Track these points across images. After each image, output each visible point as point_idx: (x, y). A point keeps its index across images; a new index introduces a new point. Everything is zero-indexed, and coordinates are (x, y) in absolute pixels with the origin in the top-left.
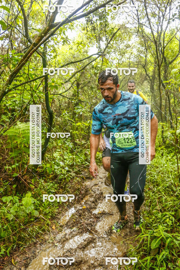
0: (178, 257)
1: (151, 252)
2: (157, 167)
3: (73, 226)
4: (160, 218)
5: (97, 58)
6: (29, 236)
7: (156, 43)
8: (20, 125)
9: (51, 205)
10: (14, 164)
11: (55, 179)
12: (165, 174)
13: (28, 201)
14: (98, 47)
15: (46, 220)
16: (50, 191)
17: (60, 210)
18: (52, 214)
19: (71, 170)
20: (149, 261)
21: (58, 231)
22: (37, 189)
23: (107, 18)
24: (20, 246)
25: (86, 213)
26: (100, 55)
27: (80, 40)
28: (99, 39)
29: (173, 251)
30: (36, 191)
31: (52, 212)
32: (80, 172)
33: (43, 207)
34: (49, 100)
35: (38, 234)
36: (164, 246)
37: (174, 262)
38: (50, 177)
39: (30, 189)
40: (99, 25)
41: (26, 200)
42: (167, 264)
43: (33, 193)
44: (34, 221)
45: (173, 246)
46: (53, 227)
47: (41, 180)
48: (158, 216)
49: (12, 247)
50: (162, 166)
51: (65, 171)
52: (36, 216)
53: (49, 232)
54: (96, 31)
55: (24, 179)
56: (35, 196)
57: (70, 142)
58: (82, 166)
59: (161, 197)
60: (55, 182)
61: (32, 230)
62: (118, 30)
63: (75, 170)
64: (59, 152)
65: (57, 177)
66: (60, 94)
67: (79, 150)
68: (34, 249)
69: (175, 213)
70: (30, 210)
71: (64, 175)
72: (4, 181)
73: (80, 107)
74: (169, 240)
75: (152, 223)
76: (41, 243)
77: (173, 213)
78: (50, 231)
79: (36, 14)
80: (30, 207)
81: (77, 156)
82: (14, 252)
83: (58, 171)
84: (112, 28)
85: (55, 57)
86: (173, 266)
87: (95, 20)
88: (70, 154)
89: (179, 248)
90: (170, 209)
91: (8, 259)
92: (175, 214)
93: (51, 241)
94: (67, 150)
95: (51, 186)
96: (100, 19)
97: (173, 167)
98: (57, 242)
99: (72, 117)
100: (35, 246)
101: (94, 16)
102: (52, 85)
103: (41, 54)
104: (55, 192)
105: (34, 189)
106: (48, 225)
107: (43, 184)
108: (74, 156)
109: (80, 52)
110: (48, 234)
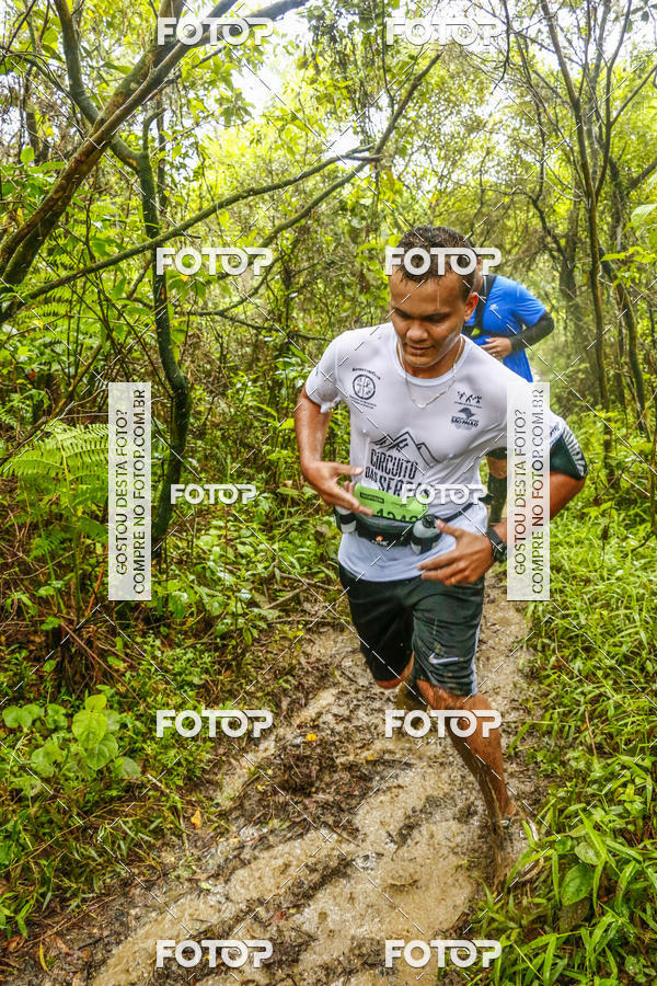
1: (560, 914)
2: (587, 581)
5: (356, 172)
6: (100, 856)
7: (576, 105)
8: (64, 436)
10: (46, 584)
11: (205, 631)
12: (617, 609)
13: (94, 722)
14: (359, 129)
15: (168, 791)
16: (183, 680)
17: (221, 751)
18: (188, 770)
19: (264, 598)
20: (551, 950)
21: (212, 834)
22: (134, 674)
23: (389, 16)
24: (68, 895)
26: (367, 161)
27: (291, 106)
28: (363, 101)
29: (644, 911)
30: (132, 683)
31: (189, 762)
32: (298, 603)
33: (157, 743)
34: (172, 338)
35: (135, 845)
37: (647, 952)
38: (188, 624)
39: (109, 677)
40: (361, 48)
41: (86, 722)
42: (623, 958)
43: (122, 689)
44: (120, 798)
45: (645, 889)
46: (193, 820)
47: (150, 640)
49: (37, 901)
50: (606, 576)
51: (239, 606)
52: (126, 777)
53: (179, 837)
54: (351, 67)
55: (86, 636)
56: (123, 703)
57: (261, 493)
58: (303, 583)
59: (600, 695)
60: (202, 644)
61: (112, 834)
62: (433, 62)
63: (280, 598)
64: (220, 528)
65: (211, 626)
66: (222, 314)
67: (295, 521)
68: (122, 905)
69: (653, 759)
70: (104, 757)
71: (234, 615)
72: (12, 648)
73: (293, 360)
74: (629, 870)
76: (146, 881)
77: (648, 762)
78: (184, 835)
80: (106, 746)
81: (290, 542)
82: (45, 918)
83: (216, 605)
84: (412, 57)
85: (199, 173)
86: (647, 971)
87: (347, 24)
88: (261, 537)
91: (23, 947)
92: (654, 764)
93: (186, 874)
94: (251, 520)
95: (189, 660)
96: (366, 20)
97: (645, 580)
98: (209, 878)
99: (268, 397)
100: (125, 895)
101: (343, 11)
102: (180, 280)
103: (135, 164)
104: (202, 682)
105: (124, 675)
106: (174, 810)
107: (158, 653)
108: (273, 543)
109: (290, 150)
110: (174, 846)
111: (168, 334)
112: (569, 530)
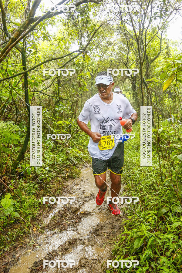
0: (160, 255)
3: (55, 228)
4: (142, 217)
5: (79, 55)
7: (138, 40)
9: (31, 206)
11: (35, 179)
12: (147, 173)
13: (7, 202)
14: (80, 43)
16: (30, 192)
17: (41, 211)
18: (32, 216)
19: (52, 170)
21: (39, 233)
22: (17, 190)
23: (89, 14)
25: (68, 214)
26: (82, 52)
27: (62, 37)
28: (81, 36)
30: (16, 193)
31: (33, 214)
32: (61, 171)
33: (24, 208)
34: (29, 98)
35: (18, 237)
36: (146, 245)
37: (156, 261)
38: (30, 177)
39: (9, 191)
40: (80, 21)
41: (5, 202)
42: (150, 263)
43: (13, 194)
44: (13, 224)
45: (155, 245)
46: (34, 230)
47: (21, 180)
48: (140, 216)
51: (46, 171)
53: (30, 234)
54: (78, 27)
55: (3, 179)
56: (14, 198)
57: (51, 141)
58: (63, 166)
59: (143, 196)
60: (35, 182)
61: (12, 233)
62: (100, 26)
63: (57, 170)
65: (37, 177)
66: (40, 92)
67: (60, 149)
68: (14, 253)
70: (9, 212)
71: (45, 174)
73: (60, 105)
74: (151, 239)
75: (134, 222)
76: (21, 246)
77: (156, 212)
79: (14, 7)
80: (10, 208)
81: (58, 155)
83: (39, 171)
84: (94, 25)
85: (35, 53)
86: (156, 265)
87: (77, 15)
88: (51, 153)
89: (161, 247)
90: (152, 207)
92: (157, 213)
93: (32, 244)
94: (48, 149)
95: (31, 187)
96: (82, 14)
99: (52, 115)
100: (15, 250)
101: (76, 11)
102: (32, 82)
103: (20, 50)
104: (35, 192)
105: (14, 190)
106: (28, 227)
107: (23, 184)
108: (54, 155)
109: (61, 48)
110: (28, 237)
111: (28, 97)
112: (134, 153)
